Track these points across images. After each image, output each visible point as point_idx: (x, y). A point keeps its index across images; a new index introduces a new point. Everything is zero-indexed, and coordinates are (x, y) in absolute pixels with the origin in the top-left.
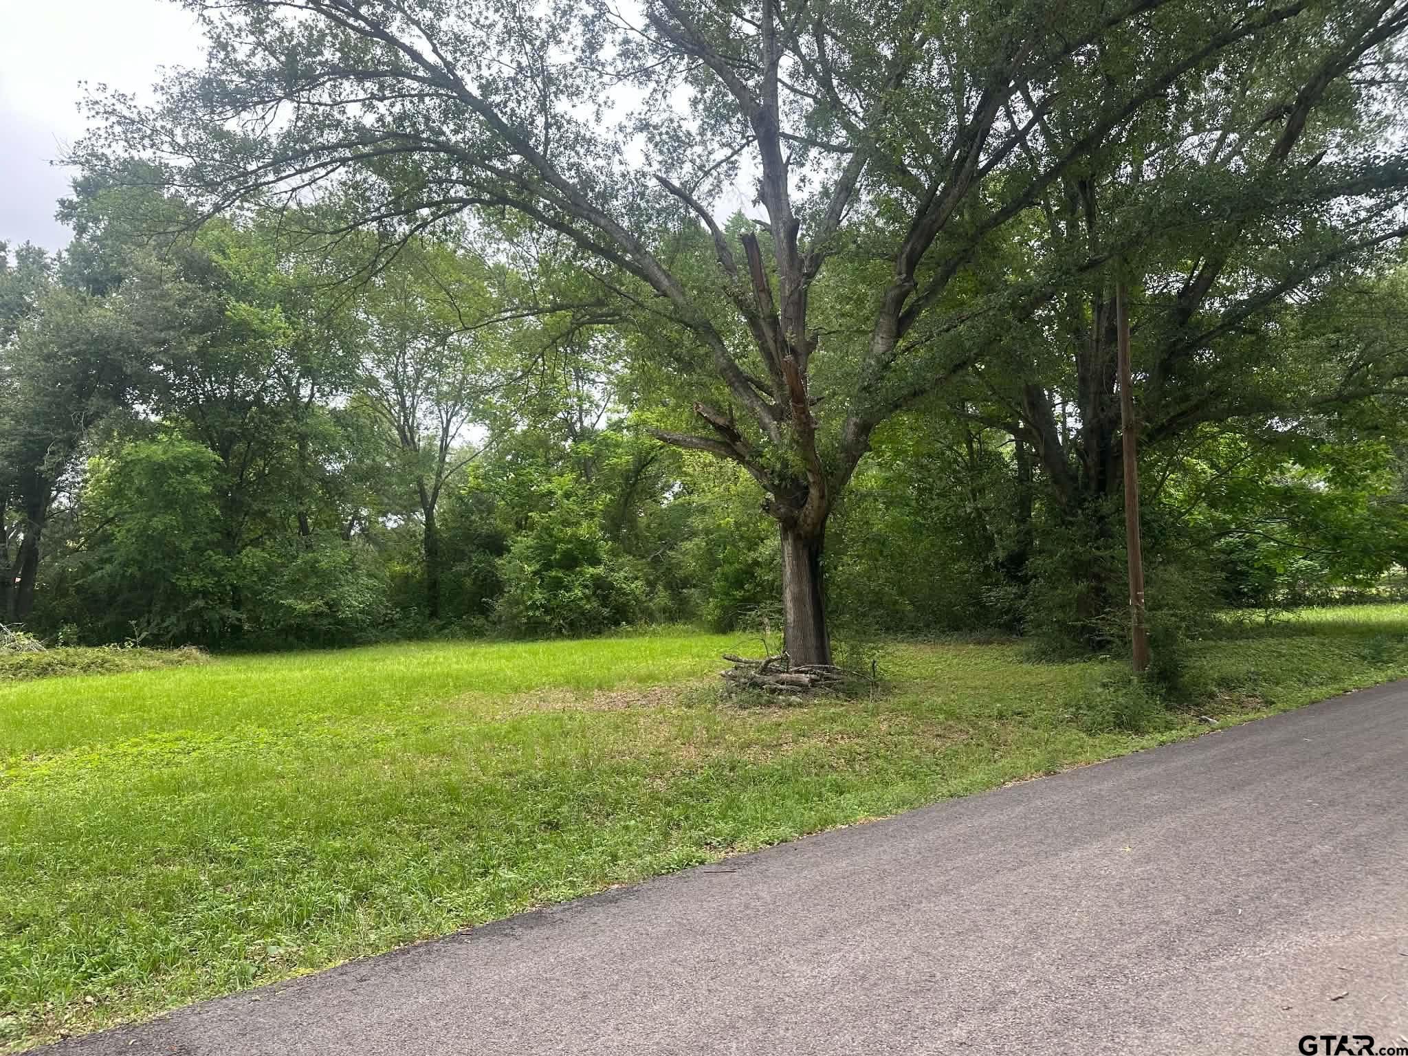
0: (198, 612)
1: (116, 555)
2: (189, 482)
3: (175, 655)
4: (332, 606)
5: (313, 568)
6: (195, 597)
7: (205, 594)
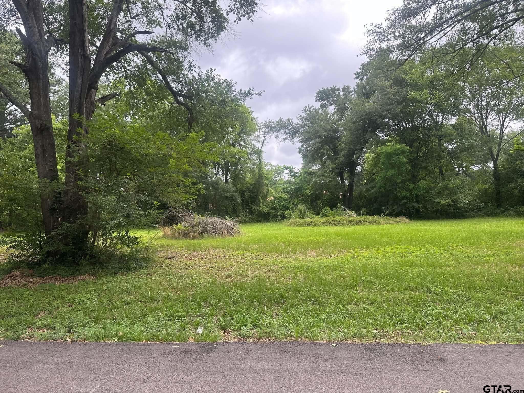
0: (404, 204)
1: (377, 185)
2: (400, 158)
3: (398, 219)
4: (455, 202)
5: (446, 187)
6: (403, 199)
7: (407, 198)
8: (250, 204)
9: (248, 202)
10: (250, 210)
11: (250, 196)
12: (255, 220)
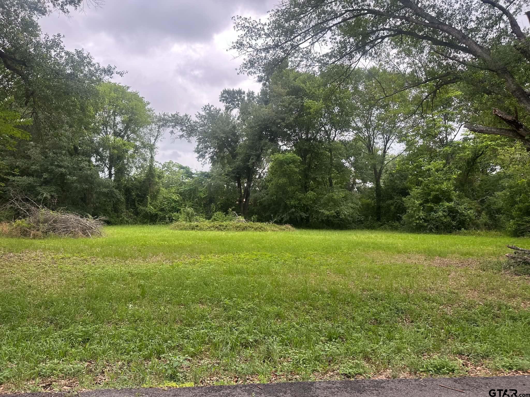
0: (293, 213)
1: (269, 192)
2: (291, 167)
3: (283, 227)
4: (338, 213)
5: (331, 199)
6: (292, 208)
7: (295, 207)
8: (136, 204)
9: (134, 201)
10: (136, 211)
11: (138, 195)
12: (140, 222)
